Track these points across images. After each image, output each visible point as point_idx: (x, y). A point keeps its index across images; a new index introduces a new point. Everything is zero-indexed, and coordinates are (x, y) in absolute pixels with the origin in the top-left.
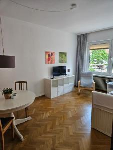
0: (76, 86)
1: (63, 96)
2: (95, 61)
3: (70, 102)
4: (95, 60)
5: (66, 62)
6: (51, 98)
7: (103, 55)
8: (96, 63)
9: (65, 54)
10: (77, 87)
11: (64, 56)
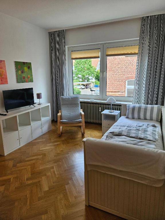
0: (54, 121)
1: (31, 144)
2: (78, 77)
3: (44, 155)
4: (80, 76)
5: (32, 81)
6: (6, 154)
7: (88, 69)
8: (81, 80)
9: (29, 66)
10: (57, 121)
11: (26, 69)
